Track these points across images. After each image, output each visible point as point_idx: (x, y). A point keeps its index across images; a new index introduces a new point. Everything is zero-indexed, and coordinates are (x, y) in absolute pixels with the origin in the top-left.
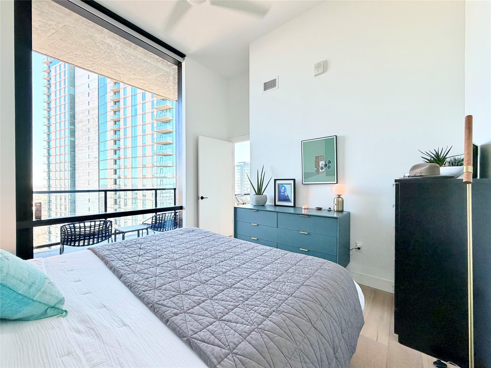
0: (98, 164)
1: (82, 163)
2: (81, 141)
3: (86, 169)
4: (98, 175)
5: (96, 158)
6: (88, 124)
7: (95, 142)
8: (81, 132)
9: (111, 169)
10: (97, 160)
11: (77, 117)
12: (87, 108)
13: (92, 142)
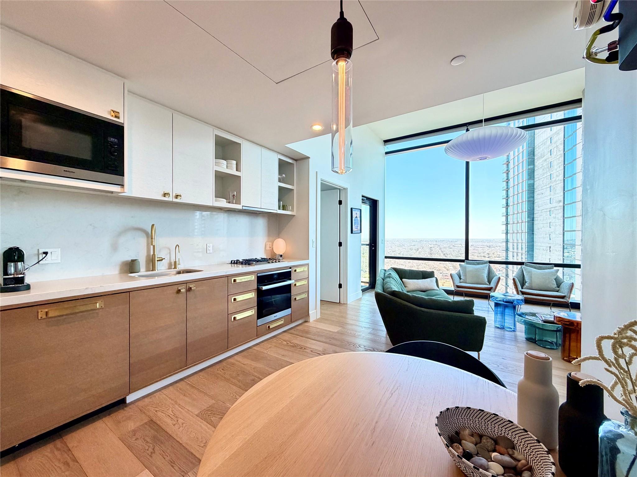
0: (562, 210)
1: (542, 210)
2: (541, 183)
3: (546, 218)
4: (562, 225)
5: (560, 201)
6: (550, 156)
7: (559, 180)
8: (541, 170)
10: (562, 204)
11: (537, 153)
12: (549, 135)
13: (555, 181)
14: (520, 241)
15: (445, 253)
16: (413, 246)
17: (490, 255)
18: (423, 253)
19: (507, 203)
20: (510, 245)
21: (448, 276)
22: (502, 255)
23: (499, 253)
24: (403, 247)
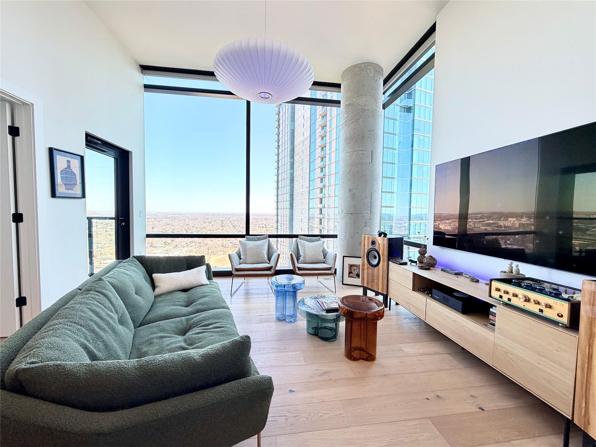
0: (308, 194)
1: (298, 193)
2: (298, 173)
3: (300, 198)
4: (308, 204)
5: (307, 187)
6: (302, 155)
7: (307, 172)
8: (298, 164)
9: (318, 198)
10: (308, 189)
11: (295, 150)
12: (302, 139)
13: (305, 173)
14: (285, 215)
15: (234, 225)
16: (206, 219)
17: (267, 226)
18: (215, 225)
19: (278, 186)
20: (279, 218)
21: (236, 245)
22: (274, 226)
23: (272, 224)
24: (197, 221)
